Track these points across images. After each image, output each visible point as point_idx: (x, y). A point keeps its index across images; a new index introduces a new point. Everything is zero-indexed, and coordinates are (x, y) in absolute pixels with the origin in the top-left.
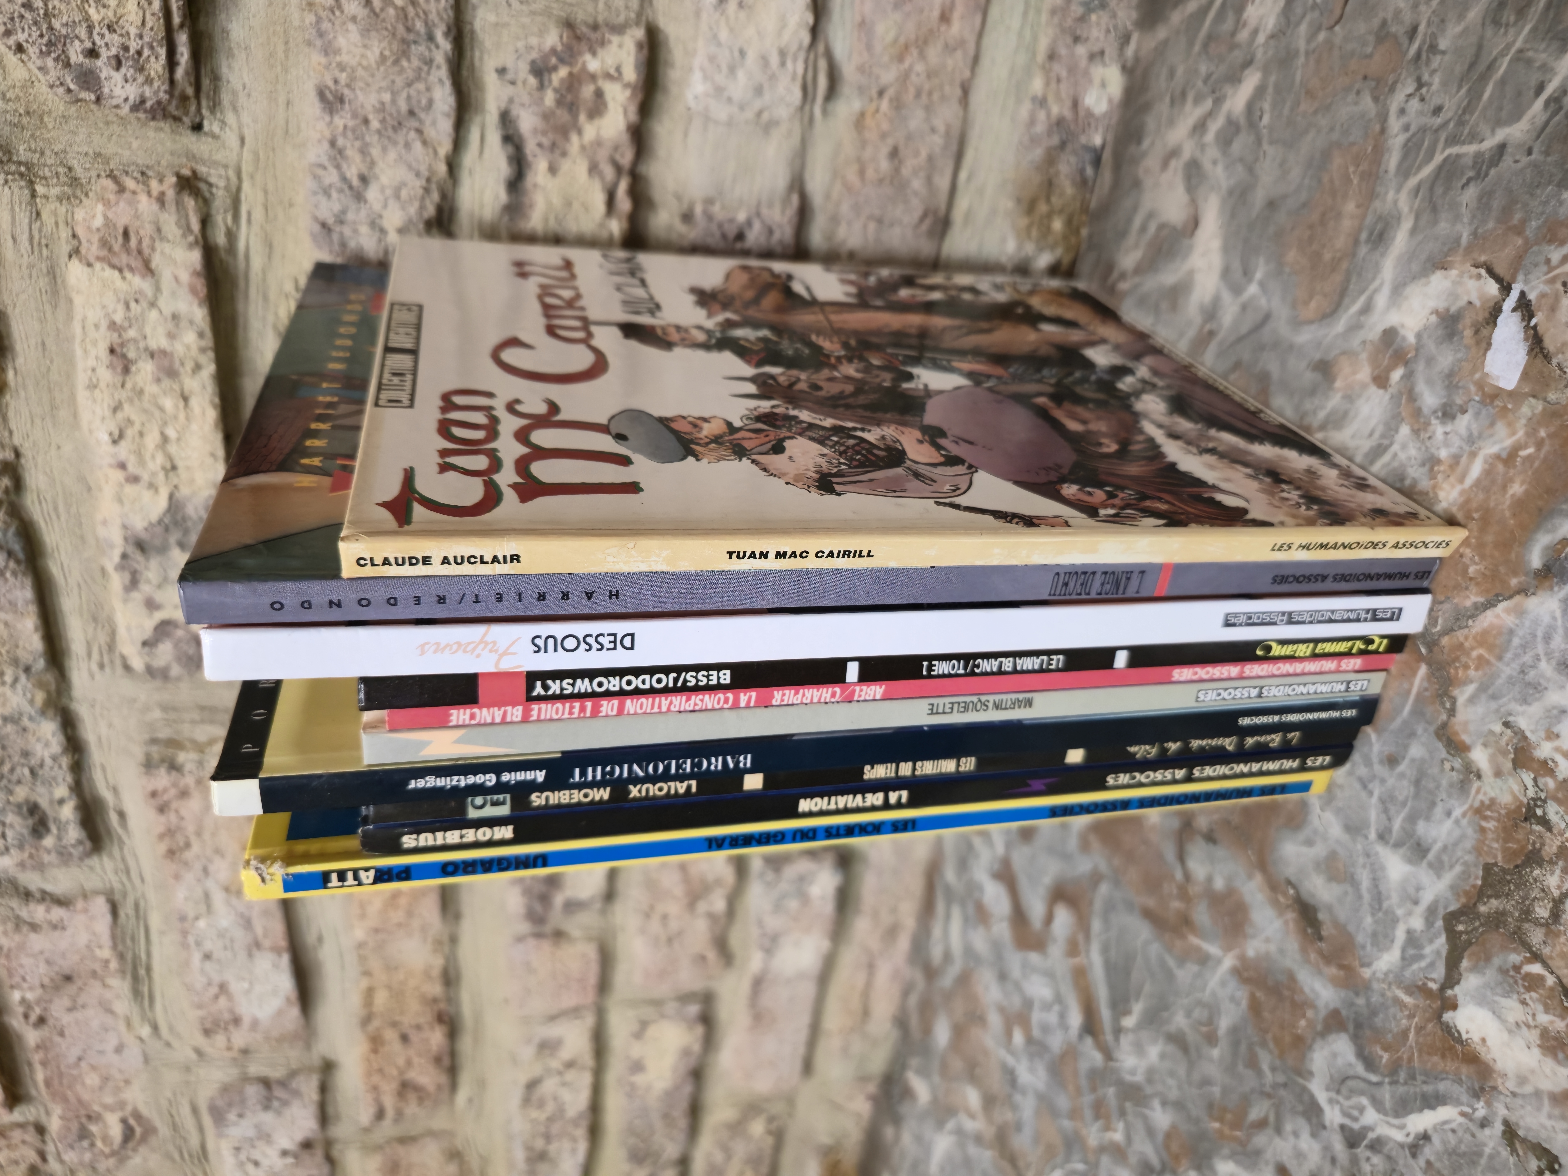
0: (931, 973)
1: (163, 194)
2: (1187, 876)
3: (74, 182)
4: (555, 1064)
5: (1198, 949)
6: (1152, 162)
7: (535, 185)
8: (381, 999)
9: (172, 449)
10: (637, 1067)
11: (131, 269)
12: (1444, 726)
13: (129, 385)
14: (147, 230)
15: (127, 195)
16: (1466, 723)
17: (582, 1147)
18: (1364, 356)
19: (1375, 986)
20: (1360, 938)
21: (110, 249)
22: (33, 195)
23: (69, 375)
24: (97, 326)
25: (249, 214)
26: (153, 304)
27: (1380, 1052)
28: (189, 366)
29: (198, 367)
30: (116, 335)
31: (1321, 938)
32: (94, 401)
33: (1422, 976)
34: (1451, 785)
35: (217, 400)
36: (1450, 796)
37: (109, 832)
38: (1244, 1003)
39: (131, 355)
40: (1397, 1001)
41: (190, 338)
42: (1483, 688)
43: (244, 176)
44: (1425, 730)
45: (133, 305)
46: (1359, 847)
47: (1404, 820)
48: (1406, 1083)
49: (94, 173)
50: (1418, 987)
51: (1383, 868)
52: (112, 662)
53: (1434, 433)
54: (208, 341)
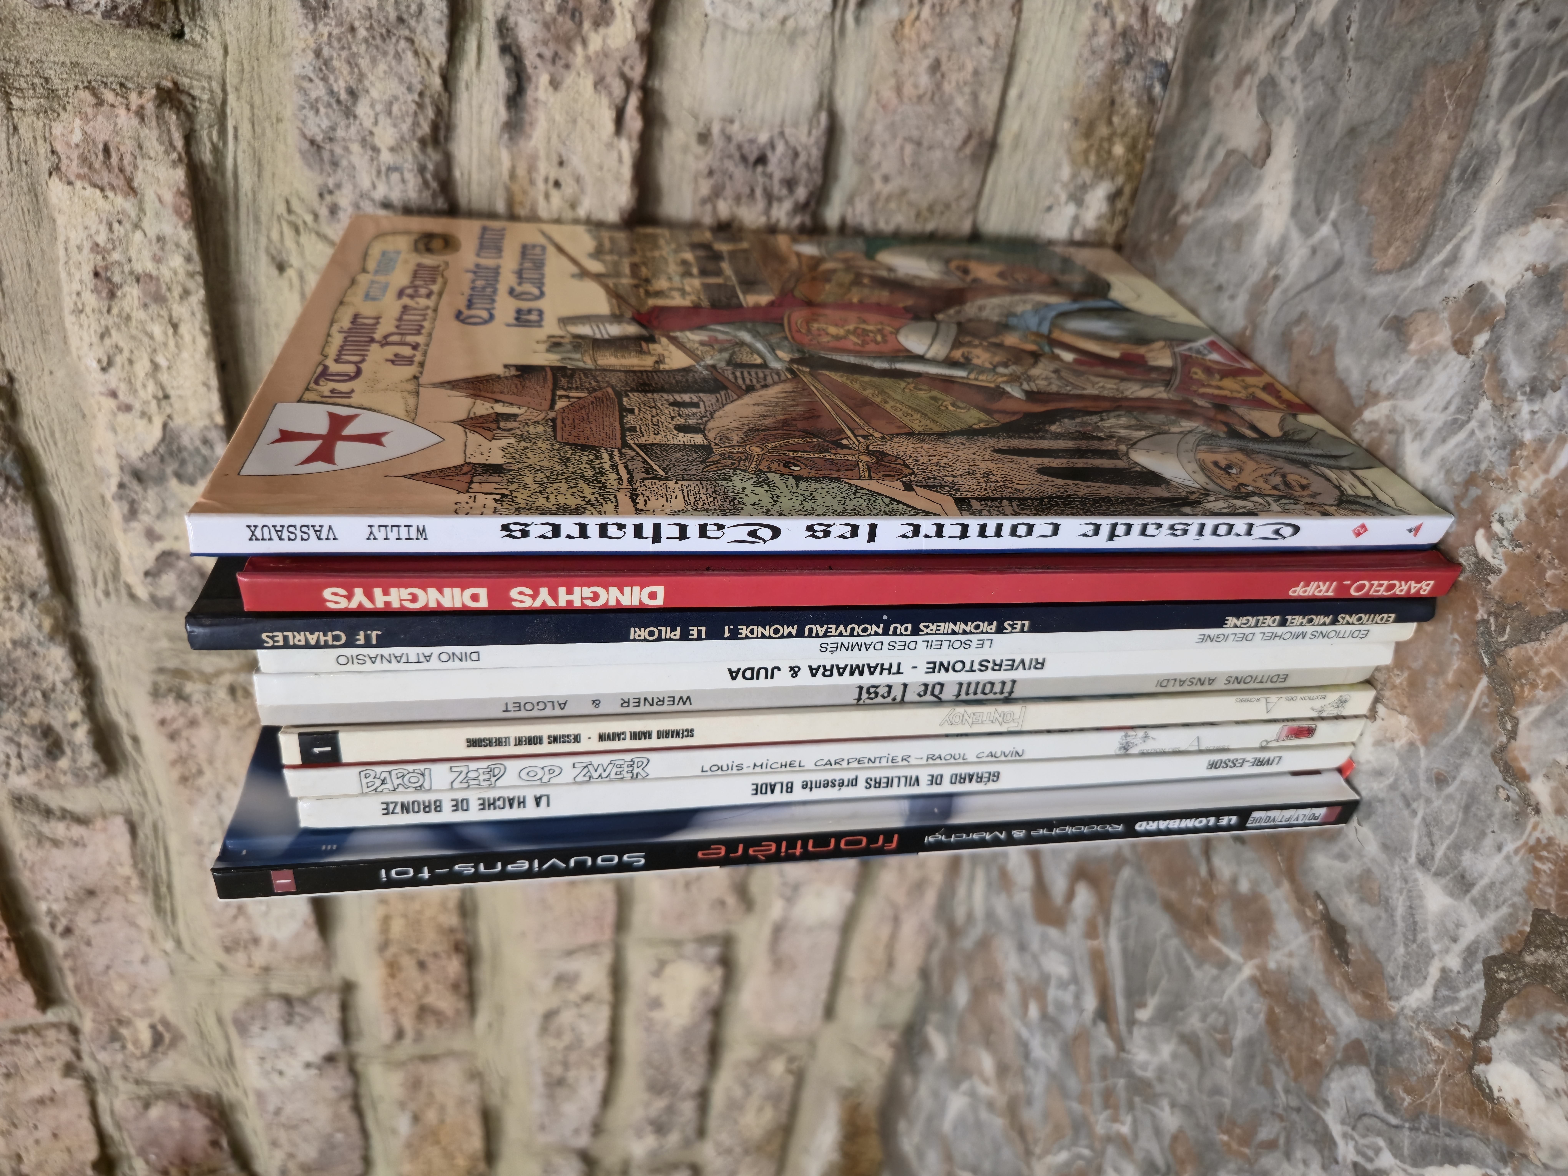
0: (954, 932)
1: (142, 107)
2: (1212, 874)
3: (52, 94)
4: (573, 996)
5: (1218, 952)
6: (1224, 78)
7: (536, 100)
8: (397, 927)
9: (164, 377)
10: (656, 1003)
11: (113, 188)
12: (1503, 748)
13: (115, 311)
14: (128, 146)
15: (105, 108)
16: (1528, 749)
17: (601, 1076)
18: (1446, 315)
19: (1403, 1022)
20: (1390, 969)
21: (91, 166)
22: (10, 108)
23: (57, 299)
24: (80, 248)
25: (236, 129)
26: (137, 226)
27: (1403, 1094)
28: (177, 291)
29: (186, 293)
30: (99, 257)
31: (1347, 962)
32: (81, 326)
33: (1454, 1020)
34: (1505, 816)
35: (207, 328)
36: (1502, 827)
37: (124, 757)
38: (1262, 1017)
39: (117, 279)
40: (1425, 1043)
41: (177, 261)
42: (1550, 712)
43: (229, 89)
44: (1481, 751)
45: (116, 226)
46: (1397, 869)
47: (1448, 848)
48: (1427, 1132)
49: (71, 85)
50: (1448, 1031)
51: (1421, 897)
52: (117, 590)
53: (1519, 411)
54: (197, 266)
